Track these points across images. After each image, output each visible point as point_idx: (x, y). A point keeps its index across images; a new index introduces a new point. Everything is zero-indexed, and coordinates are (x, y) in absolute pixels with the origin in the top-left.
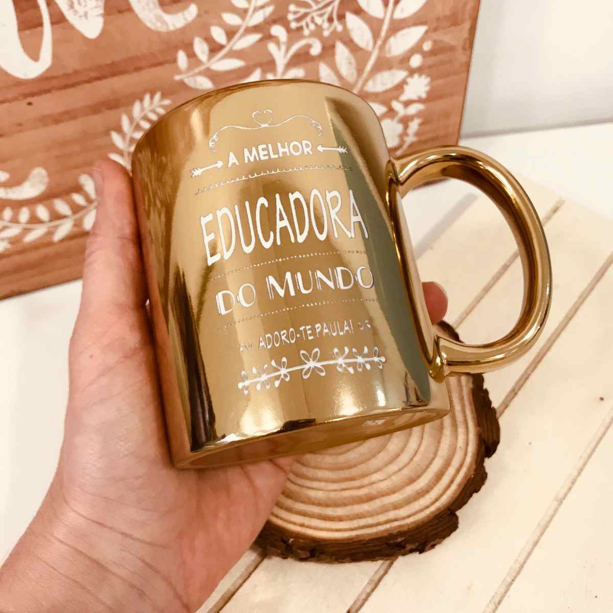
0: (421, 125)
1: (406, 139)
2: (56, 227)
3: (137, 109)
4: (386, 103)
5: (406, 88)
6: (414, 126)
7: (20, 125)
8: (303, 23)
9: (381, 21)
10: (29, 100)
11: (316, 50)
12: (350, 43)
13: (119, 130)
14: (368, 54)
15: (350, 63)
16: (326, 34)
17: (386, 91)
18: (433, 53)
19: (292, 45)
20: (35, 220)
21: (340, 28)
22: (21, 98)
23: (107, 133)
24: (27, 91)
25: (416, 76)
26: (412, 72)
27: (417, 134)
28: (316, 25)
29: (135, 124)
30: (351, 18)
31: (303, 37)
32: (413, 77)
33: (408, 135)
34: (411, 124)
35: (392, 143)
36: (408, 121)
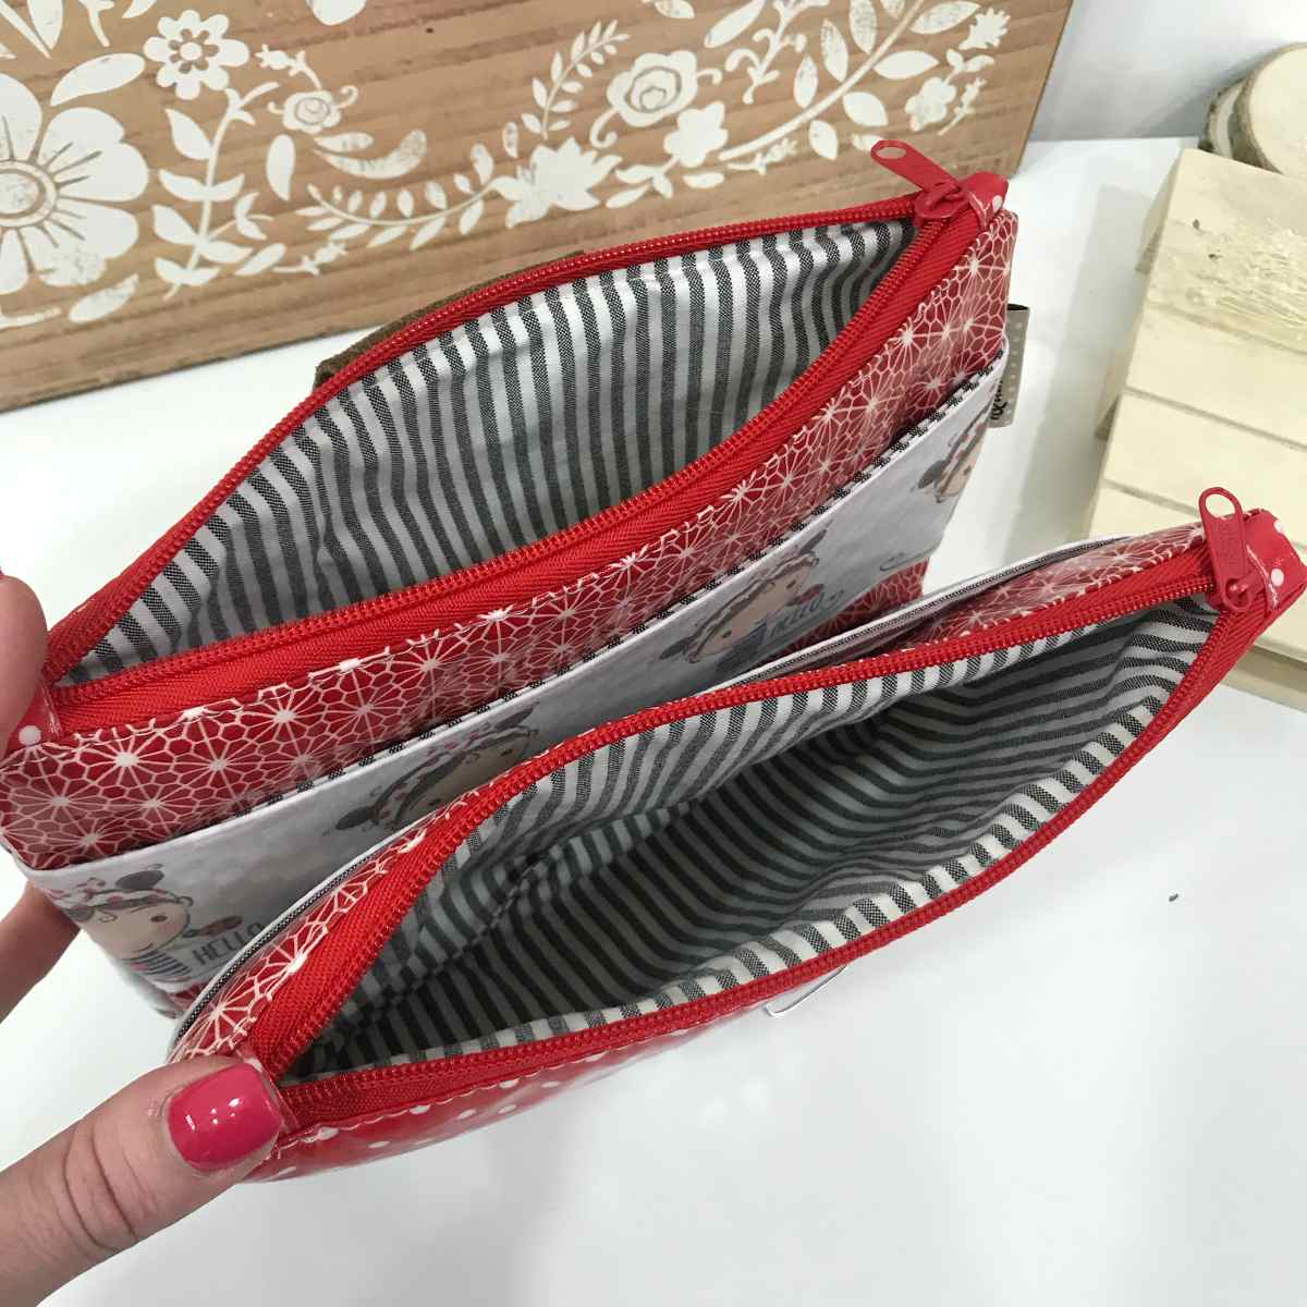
0: (982, 89)
1: (957, 110)
2: (420, 226)
3: (578, 45)
4: (939, 52)
5: (972, 27)
6: (972, 91)
7: (408, 62)
10: (431, 24)
13: (545, 77)
17: (943, 33)
20: (392, 213)
22: (420, 21)
23: (528, 81)
24: (428, 13)
25: (991, 11)
26: (985, 5)
27: (974, 104)
29: (569, 68)
32: (985, 13)
33: (961, 105)
34: (969, 87)
35: (936, 116)
36: (966, 83)
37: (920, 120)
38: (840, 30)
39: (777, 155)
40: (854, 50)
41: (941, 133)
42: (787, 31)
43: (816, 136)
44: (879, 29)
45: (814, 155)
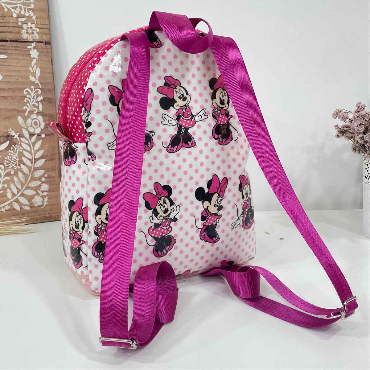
0: (48, 199)
1: (44, 203)
4: (36, 190)
5: (41, 186)
6: (46, 199)
8: (9, 165)
9: (31, 167)
11: (13, 172)
12: (22, 172)
14: (29, 175)
15: (23, 178)
16: (15, 168)
17: (35, 187)
18: (48, 177)
19: (6, 170)
21: (19, 168)
25: (44, 184)
26: (43, 182)
27: (47, 202)
28: (12, 166)
30: (22, 165)
31: (9, 169)
32: (43, 184)
33: (45, 202)
34: (45, 198)
35: (40, 204)
36: (44, 197)
37: (37, 204)
38: (13, 184)
39: (7, 208)
40: (17, 188)
41: (42, 207)
42: (2, 183)
43: (14, 205)
44: (22, 185)
45: (15, 209)
